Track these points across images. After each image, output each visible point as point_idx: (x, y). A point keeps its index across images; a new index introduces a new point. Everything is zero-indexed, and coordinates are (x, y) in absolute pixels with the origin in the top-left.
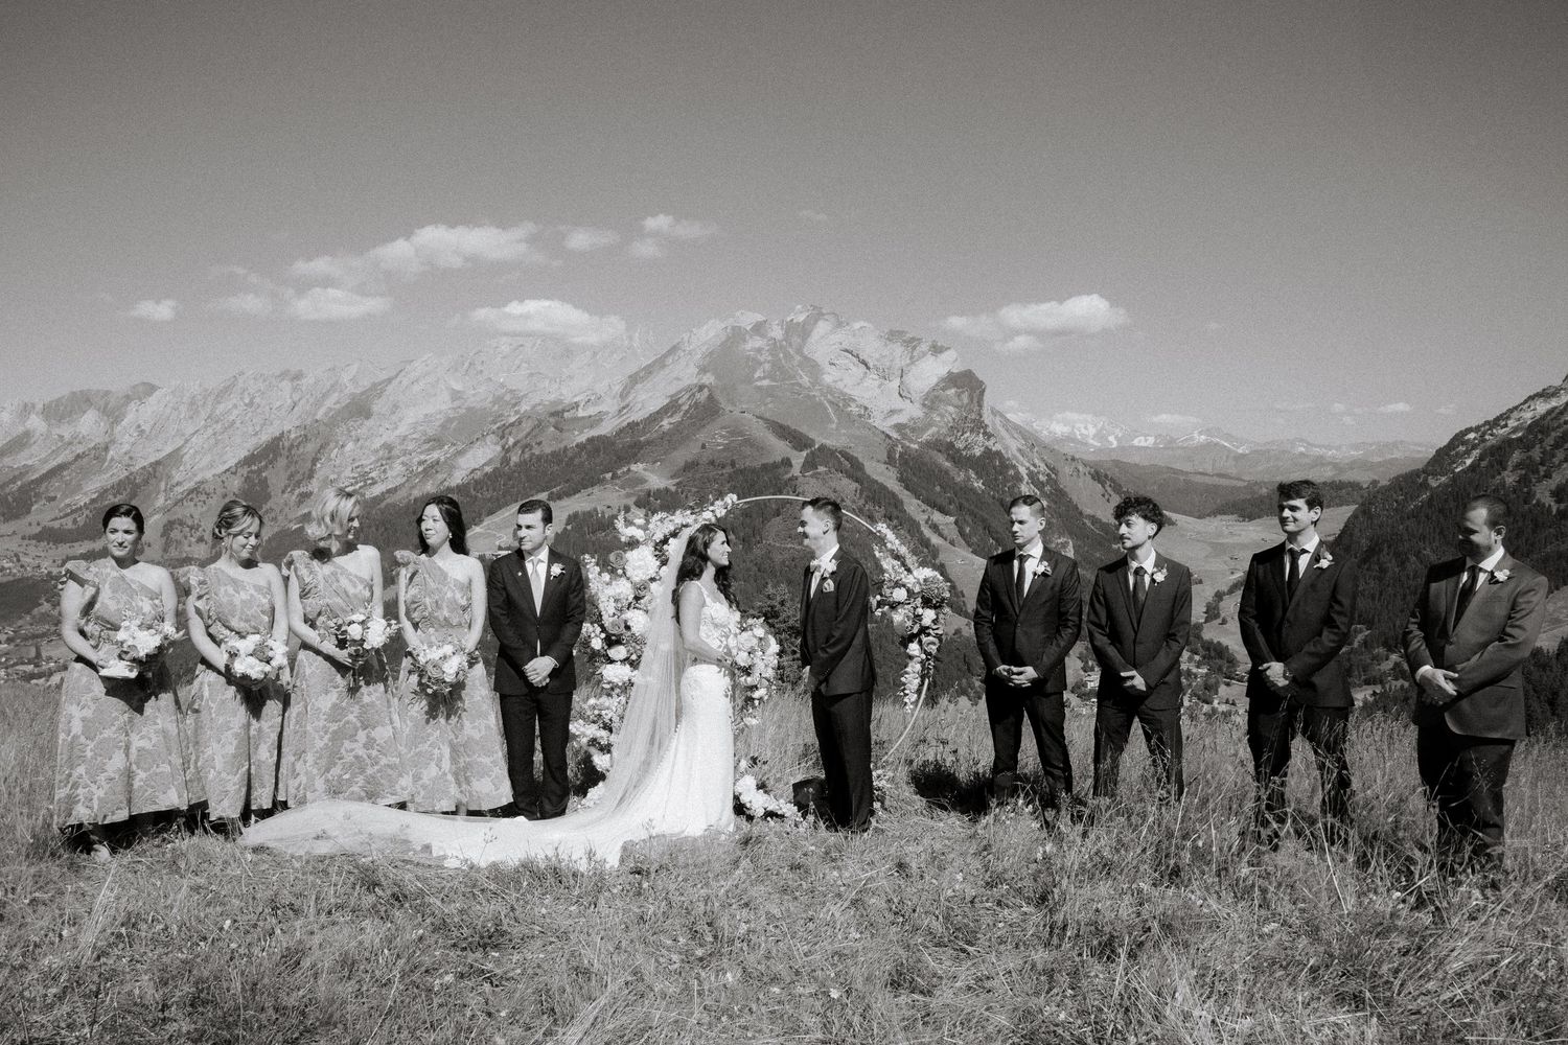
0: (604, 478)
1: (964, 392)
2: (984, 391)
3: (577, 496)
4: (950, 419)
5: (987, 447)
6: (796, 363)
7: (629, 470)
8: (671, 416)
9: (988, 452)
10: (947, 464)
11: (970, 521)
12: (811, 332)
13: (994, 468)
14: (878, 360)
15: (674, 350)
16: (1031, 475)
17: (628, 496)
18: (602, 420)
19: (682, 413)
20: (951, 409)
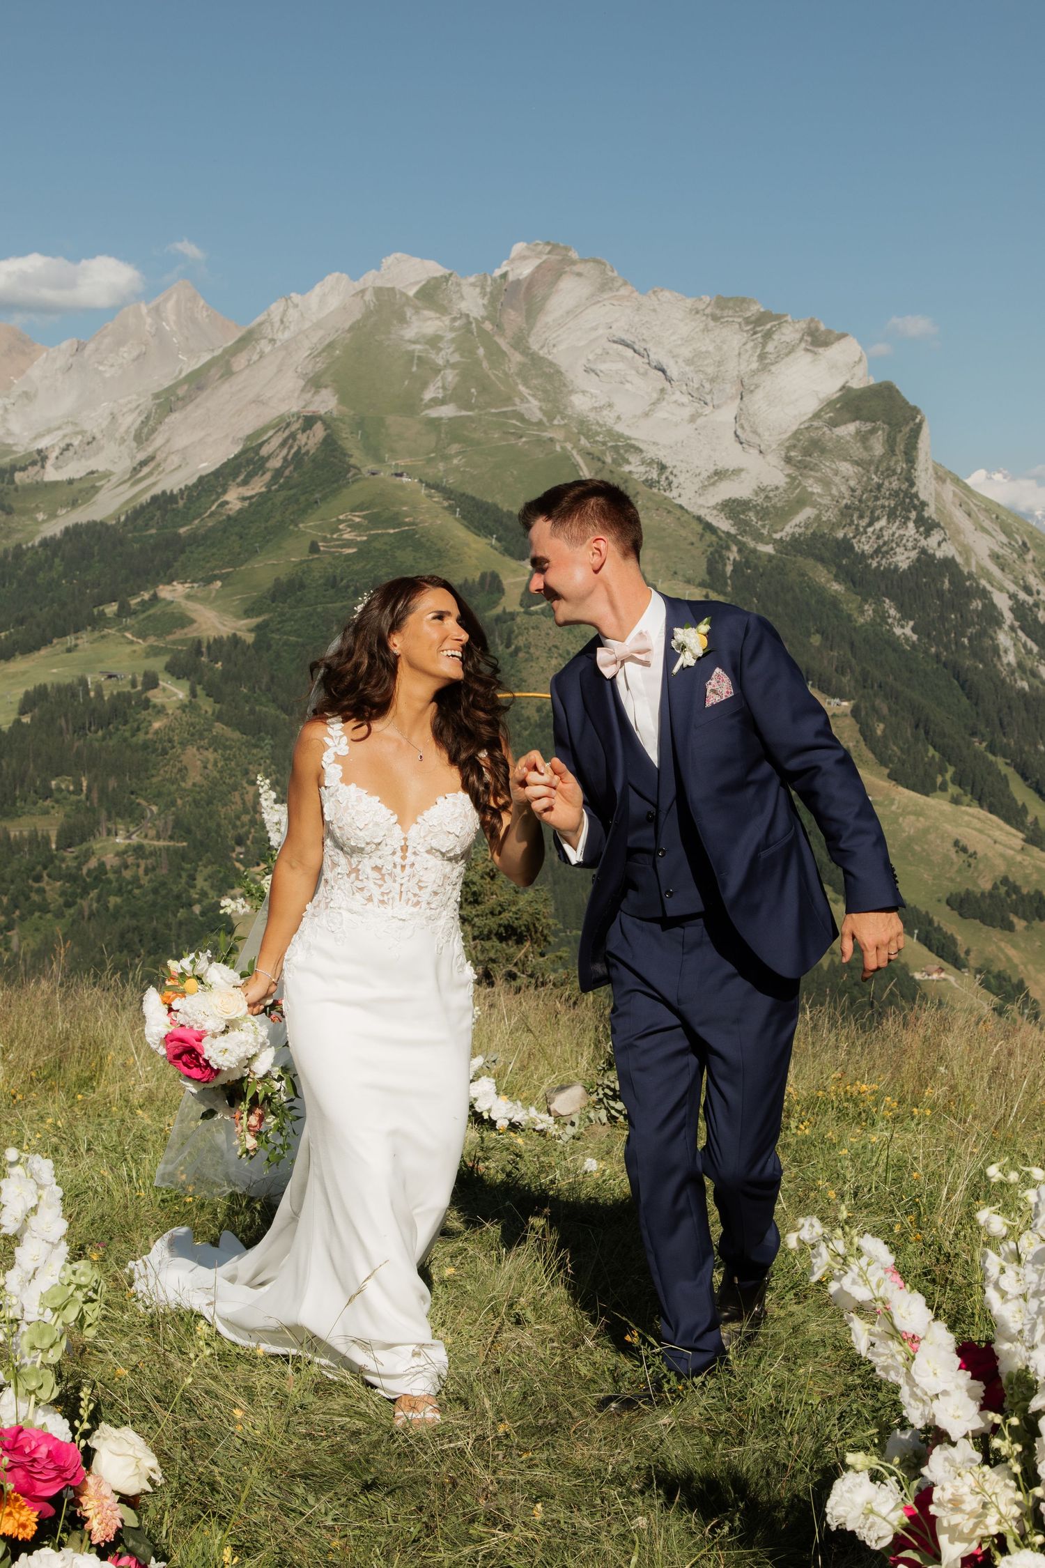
0: (102, 613)
1: (873, 431)
2: (919, 427)
3: (43, 652)
4: (843, 489)
5: (923, 551)
6: (513, 369)
7: (155, 598)
8: (245, 483)
9: (925, 561)
10: (836, 587)
11: (885, 710)
12: (545, 298)
13: (940, 594)
14: (689, 362)
15: (246, 340)
16: (1020, 610)
17: (154, 652)
18: (95, 490)
19: (268, 476)
20: (846, 468)
